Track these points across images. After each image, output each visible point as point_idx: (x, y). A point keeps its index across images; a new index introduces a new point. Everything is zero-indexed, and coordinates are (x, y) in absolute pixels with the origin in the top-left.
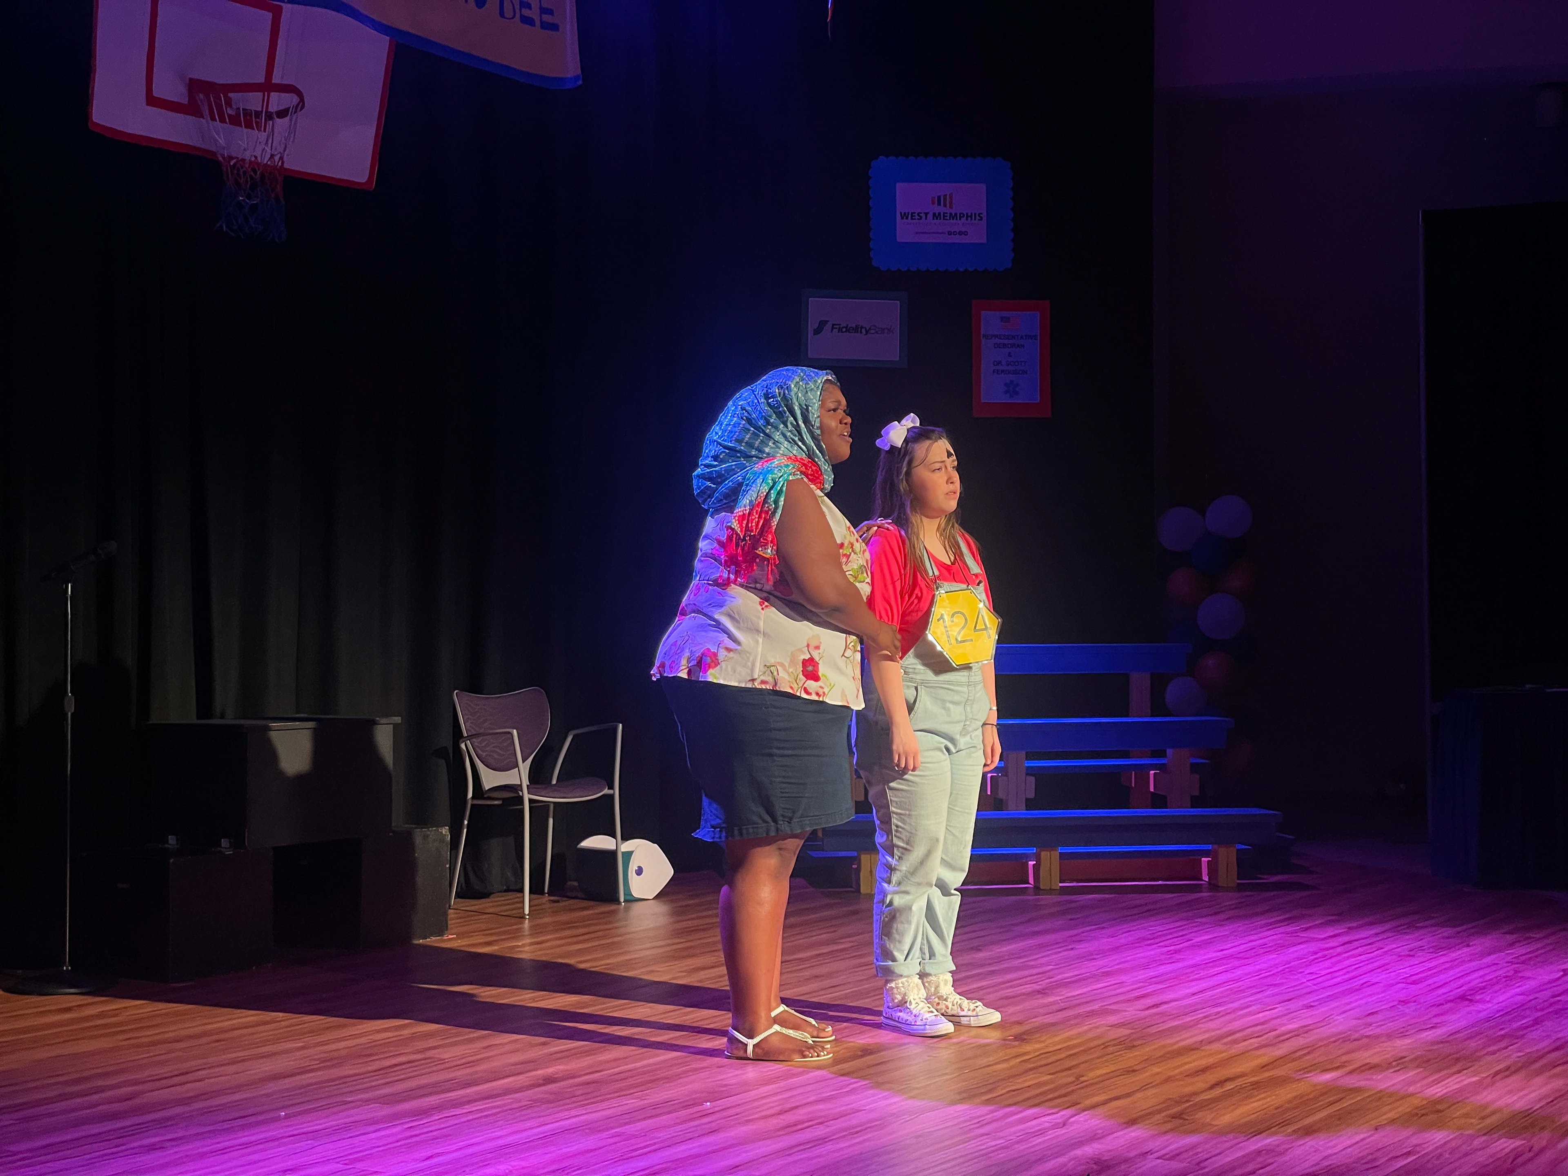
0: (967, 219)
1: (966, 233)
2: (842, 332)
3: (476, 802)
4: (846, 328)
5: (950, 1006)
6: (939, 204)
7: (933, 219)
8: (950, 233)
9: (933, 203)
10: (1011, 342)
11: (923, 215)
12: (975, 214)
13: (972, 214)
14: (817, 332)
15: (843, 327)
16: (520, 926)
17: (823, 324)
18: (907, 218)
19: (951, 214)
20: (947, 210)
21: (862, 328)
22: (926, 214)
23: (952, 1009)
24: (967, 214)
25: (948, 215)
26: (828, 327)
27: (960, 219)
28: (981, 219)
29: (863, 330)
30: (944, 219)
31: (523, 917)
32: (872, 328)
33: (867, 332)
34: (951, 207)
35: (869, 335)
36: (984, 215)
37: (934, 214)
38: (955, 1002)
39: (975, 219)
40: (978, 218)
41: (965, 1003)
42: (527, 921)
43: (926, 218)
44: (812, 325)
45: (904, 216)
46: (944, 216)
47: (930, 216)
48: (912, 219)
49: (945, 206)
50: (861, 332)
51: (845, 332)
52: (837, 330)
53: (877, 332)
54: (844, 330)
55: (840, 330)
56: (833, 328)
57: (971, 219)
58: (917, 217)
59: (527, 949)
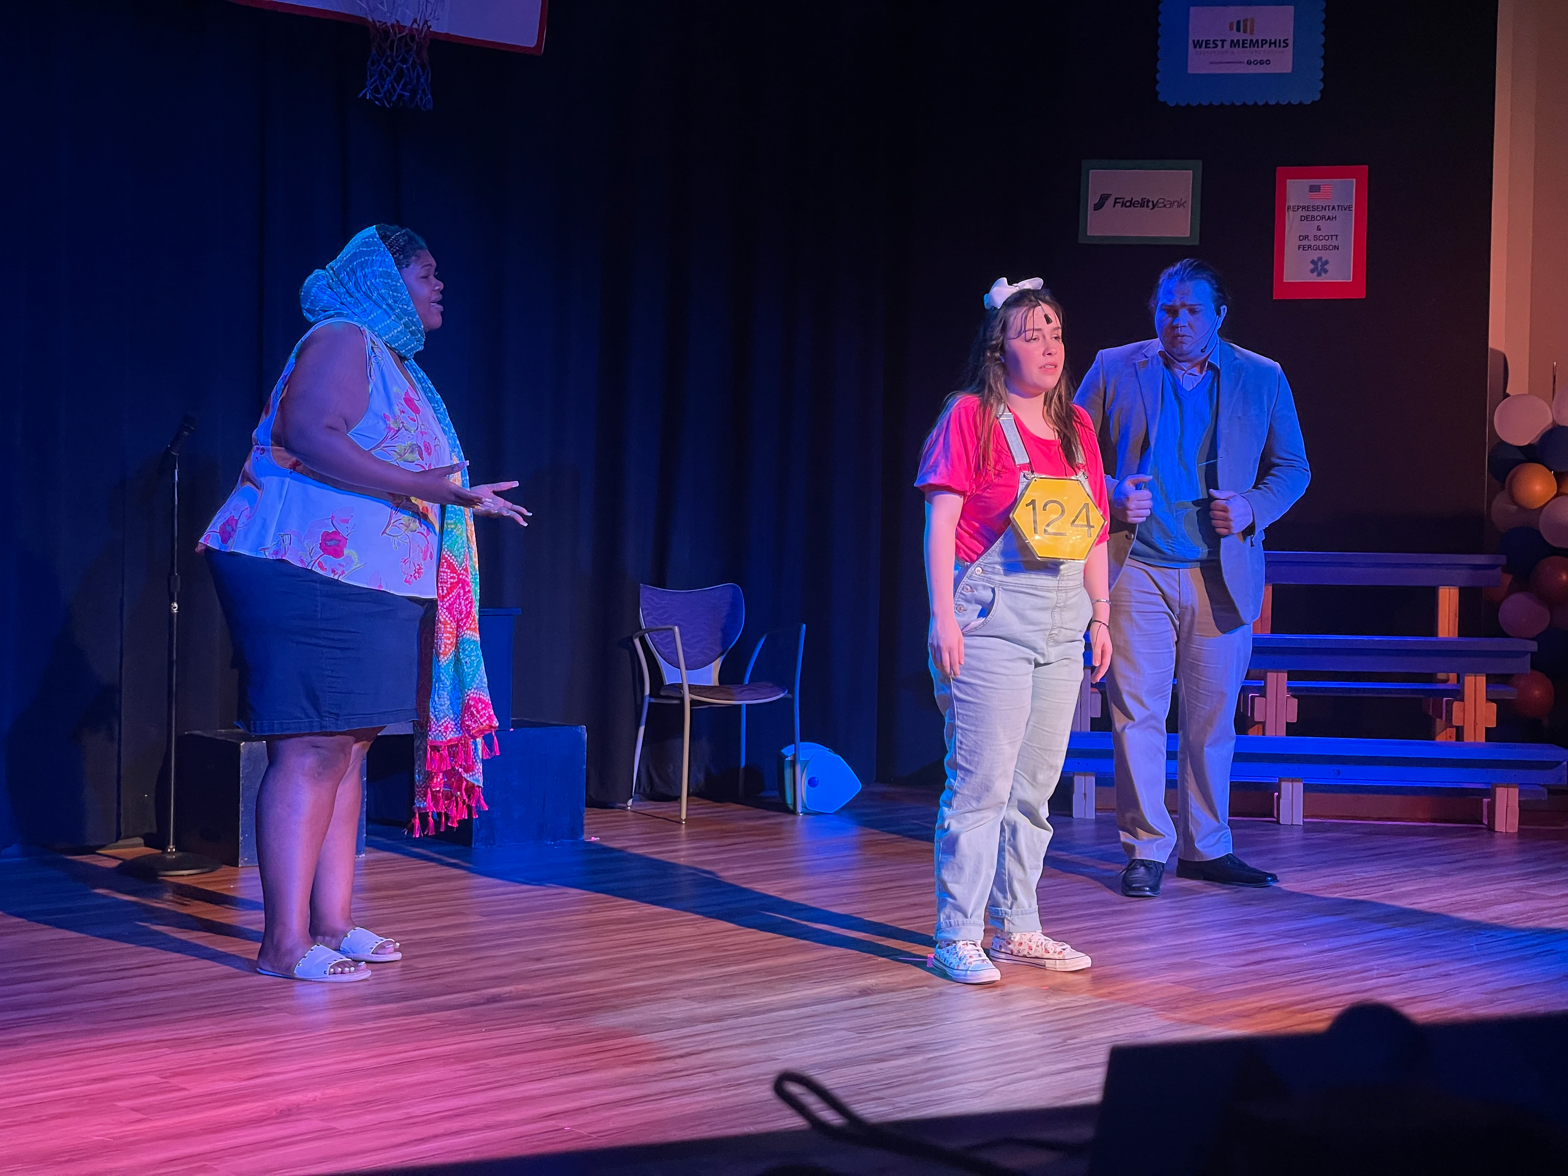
0: (1270, 46)
1: (1268, 62)
2: (1126, 207)
3: (653, 700)
4: (1131, 202)
5: (1034, 947)
6: (1238, 30)
7: (1231, 47)
8: (1249, 63)
9: (1231, 29)
10: (1321, 213)
11: (1220, 44)
12: (1280, 41)
13: (1276, 40)
14: (1098, 206)
15: (1127, 201)
16: (678, 832)
17: (1104, 198)
18: (1200, 47)
19: (1251, 41)
20: (1249, 37)
21: (1148, 201)
22: (1223, 41)
23: (1036, 950)
24: (1270, 40)
25: (1249, 42)
26: (1111, 201)
27: (1262, 47)
28: (1287, 45)
29: (1150, 204)
30: (1243, 47)
31: (680, 823)
32: (1160, 201)
33: (1154, 207)
34: (1252, 33)
35: (1156, 208)
36: (1290, 42)
37: (1232, 41)
38: (1039, 943)
39: (1280, 46)
40: (1282, 44)
41: (1050, 944)
42: (683, 826)
43: (1223, 47)
44: (1093, 200)
45: (1197, 44)
46: (1243, 44)
47: (1227, 44)
48: (1206, 47)
49: (1245, 32)
50: (1147, 206)
51: (1130, 206)
52: (1120, 205)
53: (1165, 206)
54: (1128, 204)
55: (1124, 205)
56: (1115, 203)
57: (1275, 46)
58: (1212, 45)
59: (684, 853)
